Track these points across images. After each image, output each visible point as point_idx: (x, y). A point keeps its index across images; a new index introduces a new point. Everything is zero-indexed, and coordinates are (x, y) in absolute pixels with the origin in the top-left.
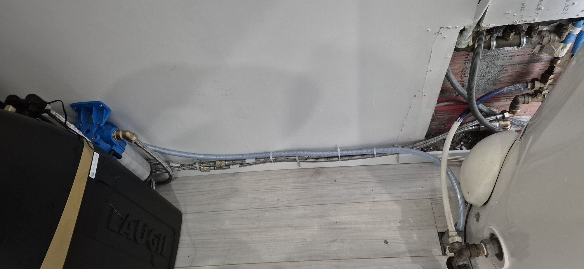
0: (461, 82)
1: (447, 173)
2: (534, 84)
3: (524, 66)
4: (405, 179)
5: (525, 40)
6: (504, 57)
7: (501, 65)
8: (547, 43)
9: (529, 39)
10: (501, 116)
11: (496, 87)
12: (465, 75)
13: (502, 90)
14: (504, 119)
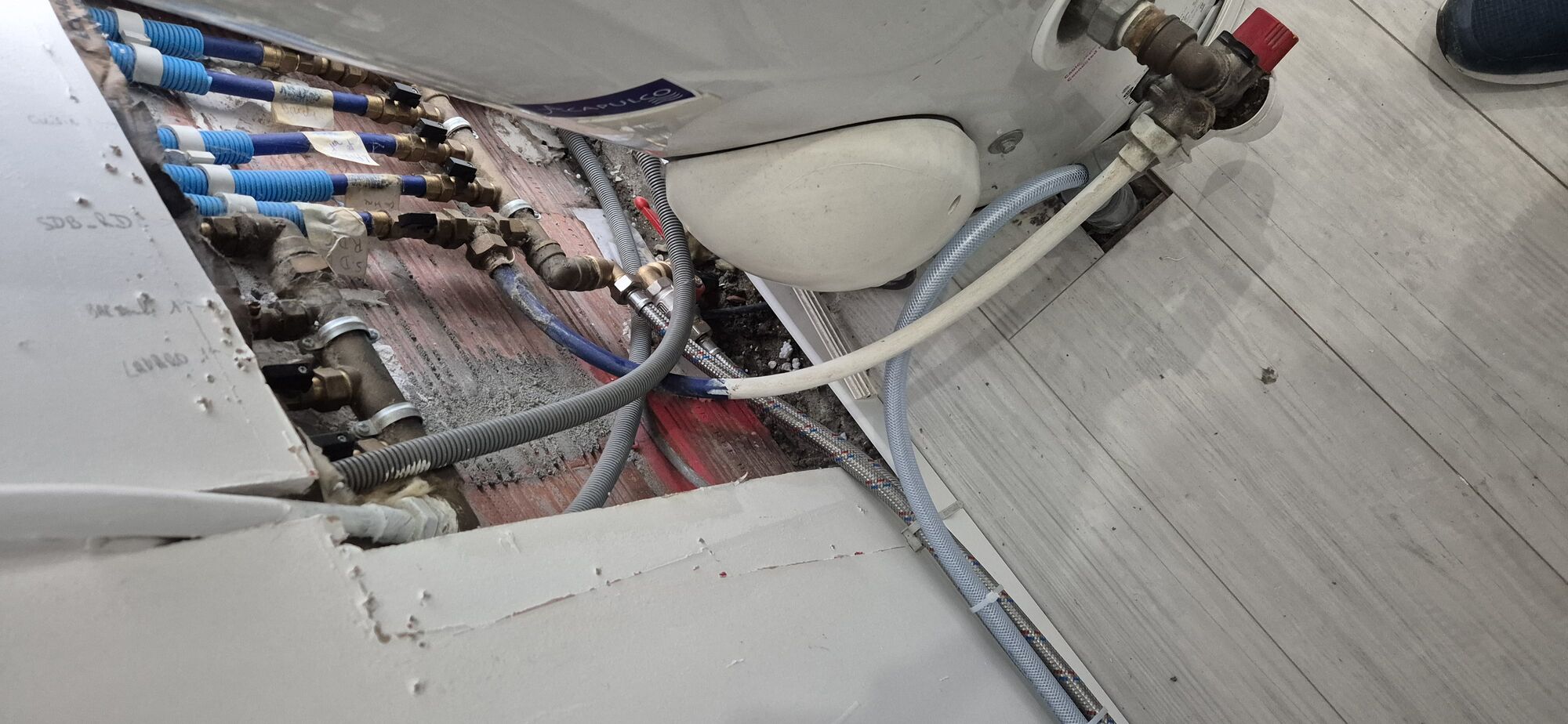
0: (590, 461)
1: (920, 315)
2: (487, 253)
3: (442, 309)
4: (996, 452)
5: (334, 326)
6: (438, 376)
7: (470, 374)
8: (315, 257)
9: (326, 314)
10: (634, 297)
11: (553, 357)
12: (559, 460)
13: (553, 324)
14: (638, 286)
